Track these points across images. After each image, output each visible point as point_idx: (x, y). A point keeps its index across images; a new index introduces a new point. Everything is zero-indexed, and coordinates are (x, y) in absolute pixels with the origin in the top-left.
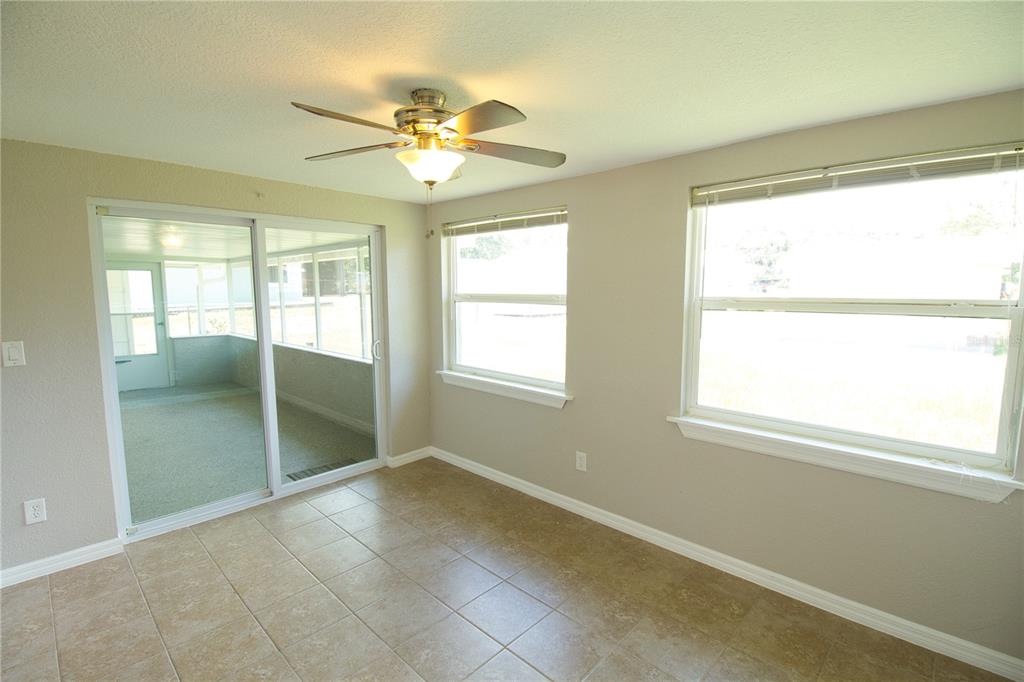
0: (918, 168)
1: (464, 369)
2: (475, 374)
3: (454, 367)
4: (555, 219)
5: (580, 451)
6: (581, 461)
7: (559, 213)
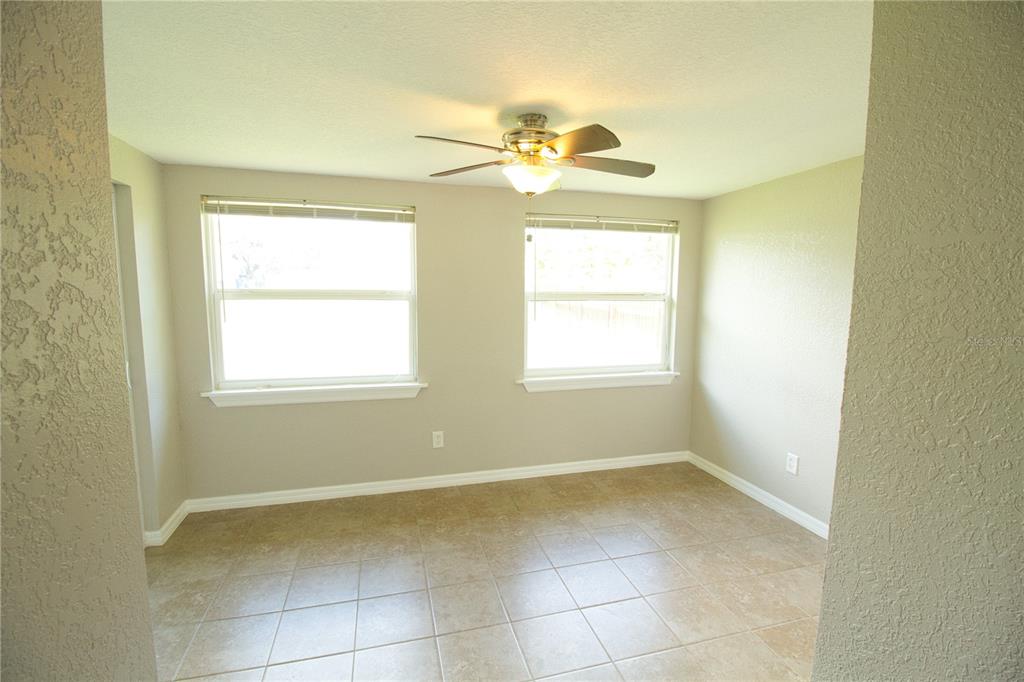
0: (638, 226)
1: (235, 384)
2: (269, 387)
3: (221, 386)
4: (396, 218)
5: (436, 430)
6: (438, 439)
7: (402, 212)
